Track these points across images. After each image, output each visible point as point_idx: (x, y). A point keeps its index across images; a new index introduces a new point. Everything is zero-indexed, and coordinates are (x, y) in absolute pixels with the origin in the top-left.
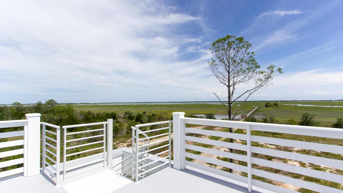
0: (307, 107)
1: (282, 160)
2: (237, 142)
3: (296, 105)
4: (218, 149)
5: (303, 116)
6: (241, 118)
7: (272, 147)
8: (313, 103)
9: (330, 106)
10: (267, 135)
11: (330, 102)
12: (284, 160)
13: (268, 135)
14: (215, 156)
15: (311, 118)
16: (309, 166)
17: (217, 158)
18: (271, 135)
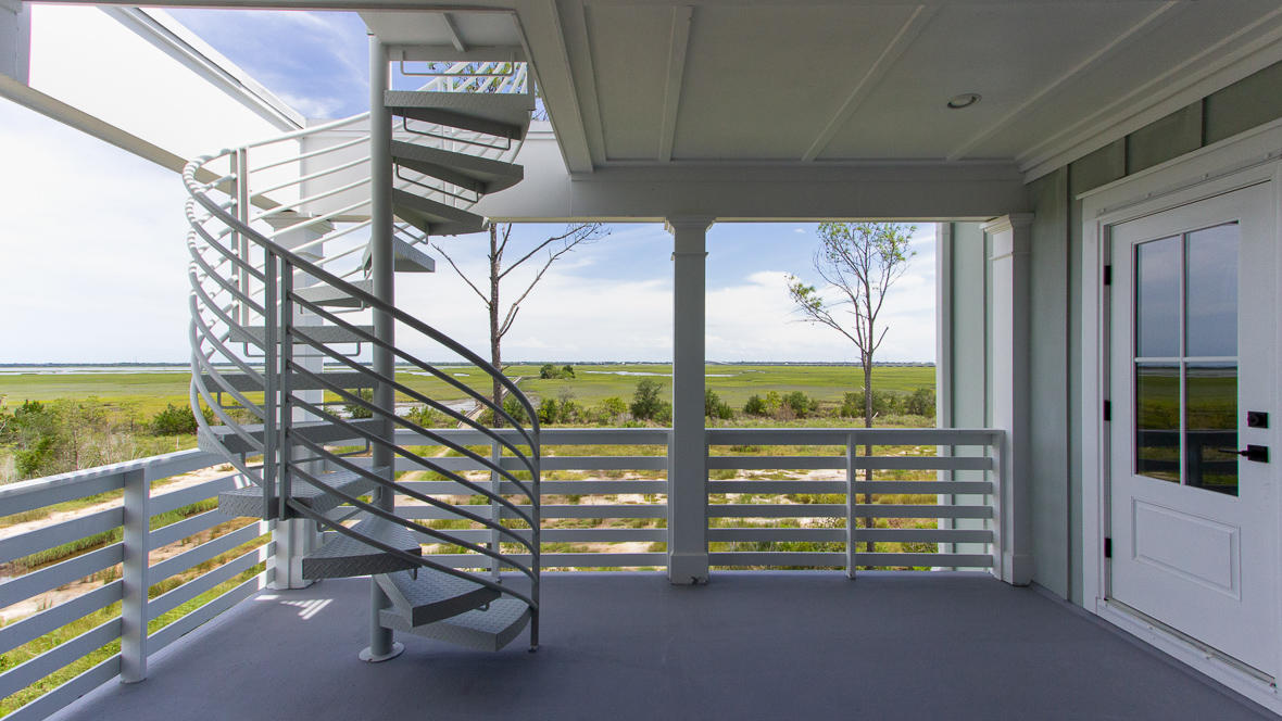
1: (605, 495)
5: (640, 386)
12: (609, 496)
15: (655, 393)
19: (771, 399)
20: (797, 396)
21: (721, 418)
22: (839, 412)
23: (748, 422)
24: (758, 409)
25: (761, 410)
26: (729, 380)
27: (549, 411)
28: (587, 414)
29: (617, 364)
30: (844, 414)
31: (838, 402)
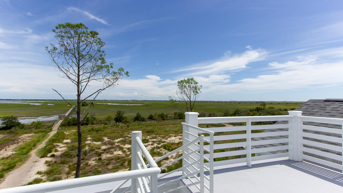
0: (115, 105)
1: (110, 153)
2: (60, 147)
3: (107, 104)
4: (36, 162)
6: (59, 118)
7: (98, 144)
8: (114, 102)
9: (128, 105)
10: (91, 132)
11: (127, 101)
12: (111, 153)
13: (93, 133)
14: (32, 172)
16: (128, 152)
17: (37, 174)
18: (94, 133)
19: (155, 115)
20: (162, 114)
21: (142, 121)
22: (173, 118)
23: (149, 122)
24: (152, 118)
25: (153, 118)
26: (142, 106)
27: (87, 121)
28: (100, 121)
29: (107, 100)
30: (174, 119)
31: (172, 114)
